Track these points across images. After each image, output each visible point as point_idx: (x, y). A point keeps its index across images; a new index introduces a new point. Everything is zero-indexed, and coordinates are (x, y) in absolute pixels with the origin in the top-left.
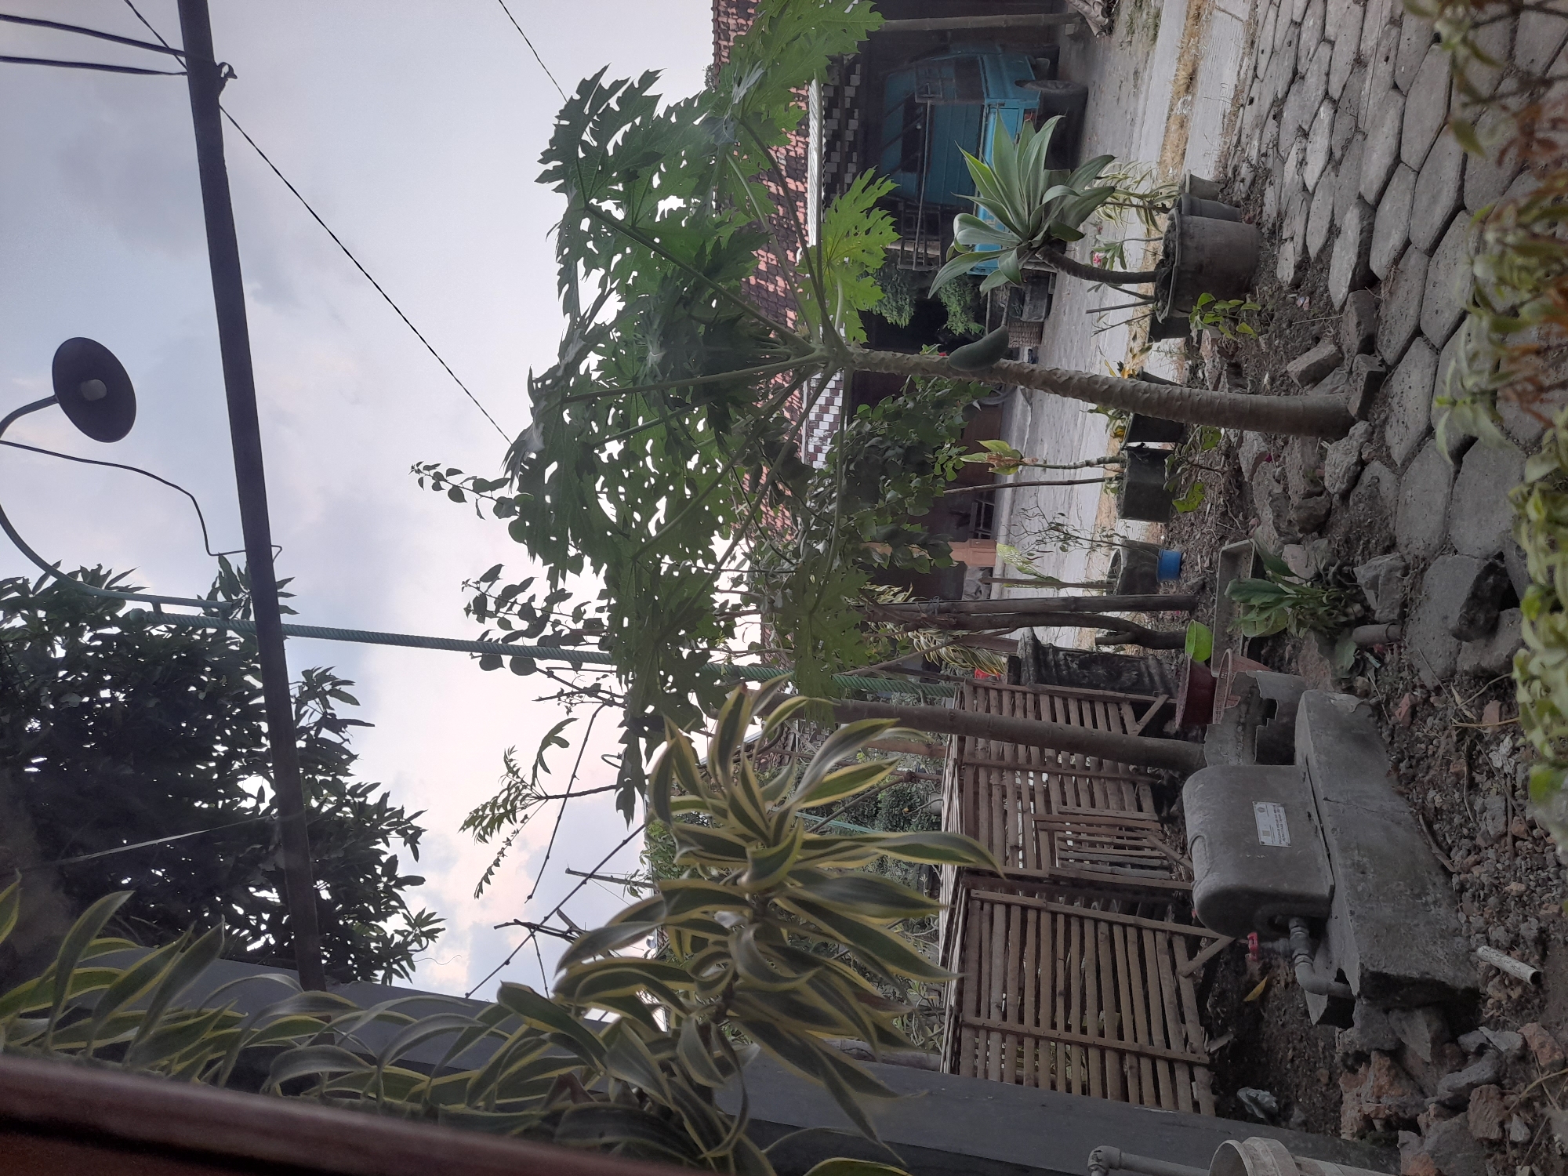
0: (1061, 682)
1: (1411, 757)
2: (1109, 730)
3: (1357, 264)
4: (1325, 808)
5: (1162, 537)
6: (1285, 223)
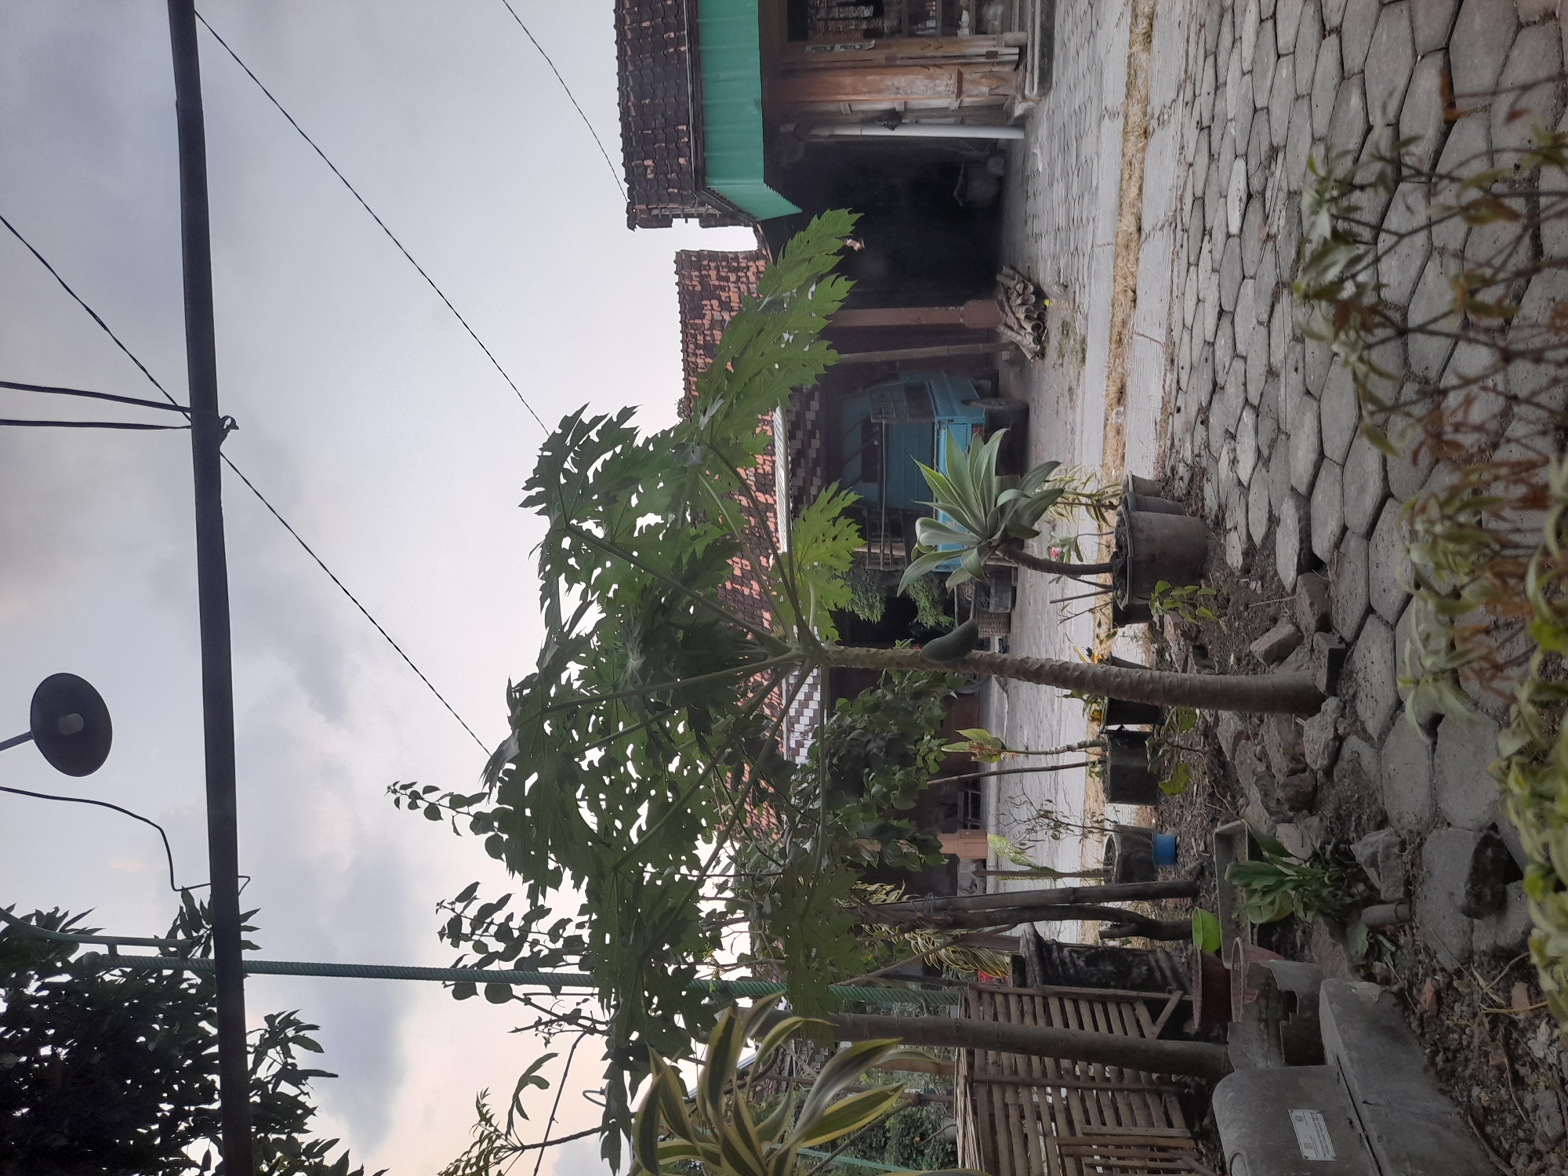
0: (1070, 982)
1: (1446, 1050)
2: (1126, 1034)
4: (1365, 1111)
5: (1153, 821)
6: (1227, 516)
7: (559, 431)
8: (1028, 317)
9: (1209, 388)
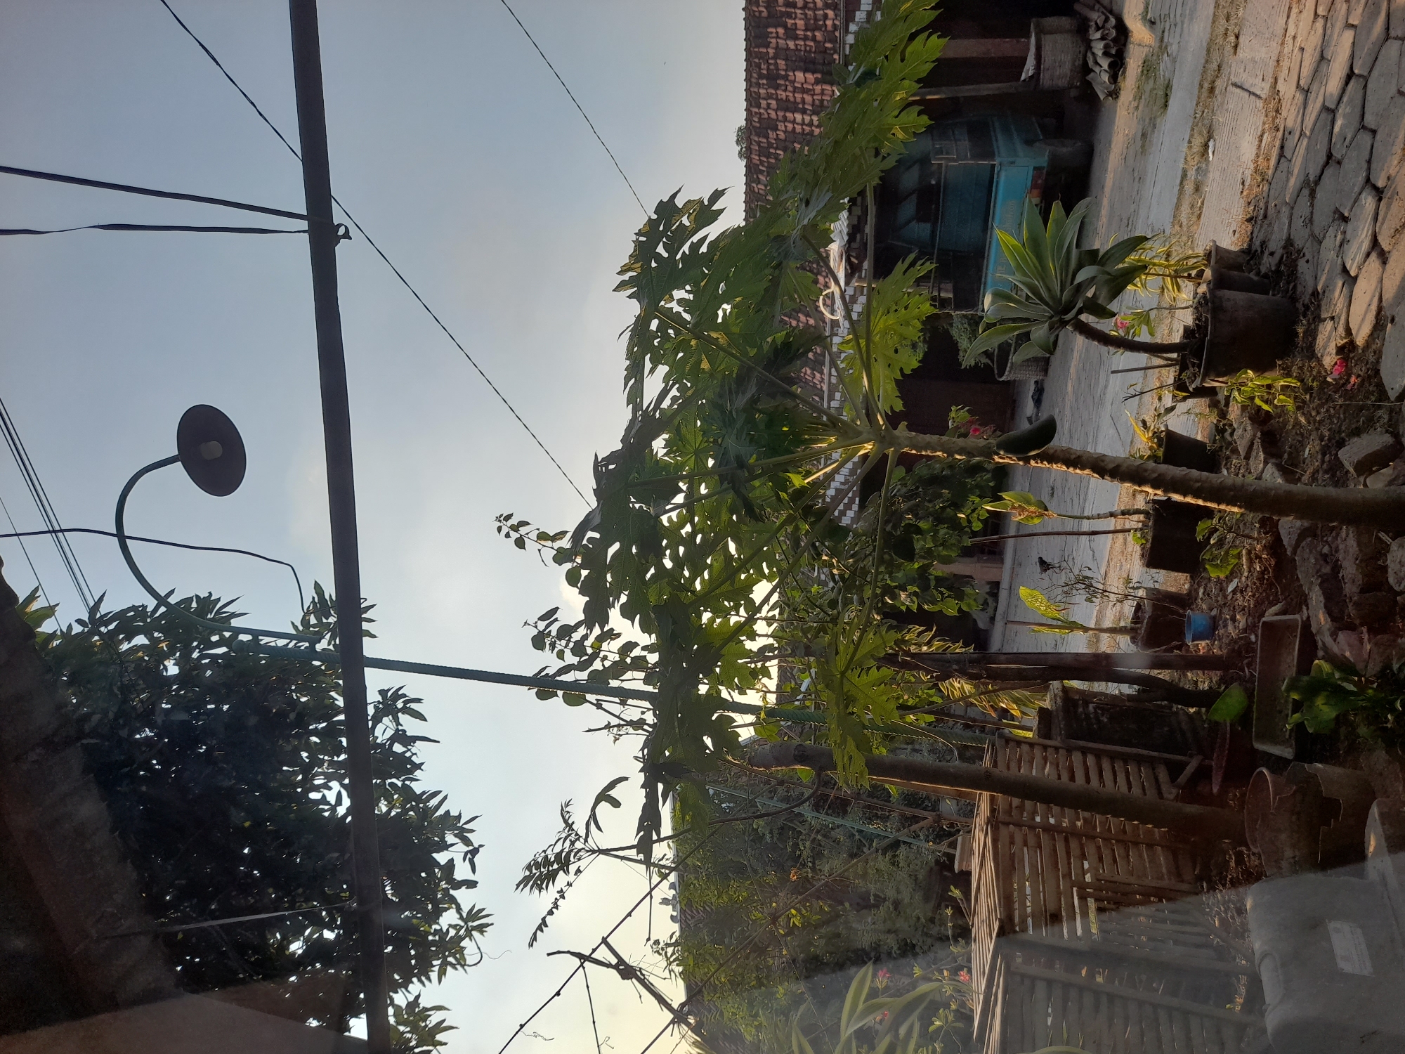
0: (1093, 737)
5: (1187, 586)
6: (1323, 303)
7: (654, 217)
8: (1106, 54)
9: (1322, 158)
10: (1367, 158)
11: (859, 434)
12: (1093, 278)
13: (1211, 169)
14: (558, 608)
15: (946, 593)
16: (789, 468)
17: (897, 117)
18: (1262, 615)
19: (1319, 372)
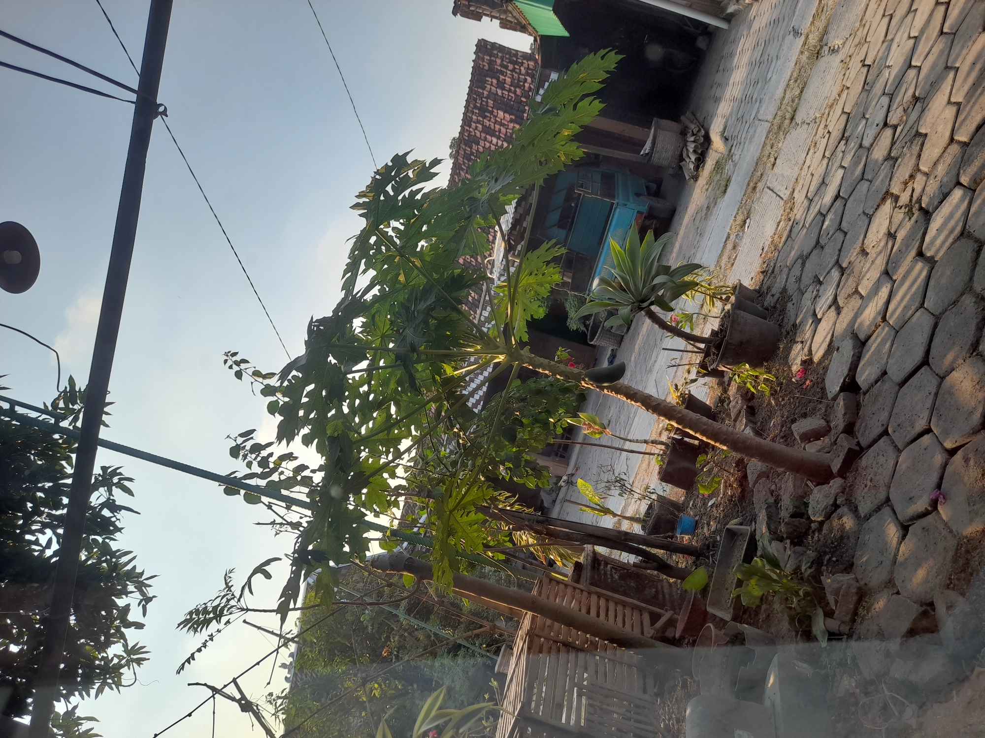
0: (607, 587)
2: (632, 630)
3: (848, 375)
5: (683, 499)
6: (798, 331)
7: (390, 164)
8: (695, 151)
9: (813, 243)
10: (839, 248)
11: (498, 347)
12: (664, 283)
13: (745, 236)
14: (255, 430)
15: (530, 472)
16: (445, 361)
17: (563, 146)
18: (727, 524)
19: (788, 374)
